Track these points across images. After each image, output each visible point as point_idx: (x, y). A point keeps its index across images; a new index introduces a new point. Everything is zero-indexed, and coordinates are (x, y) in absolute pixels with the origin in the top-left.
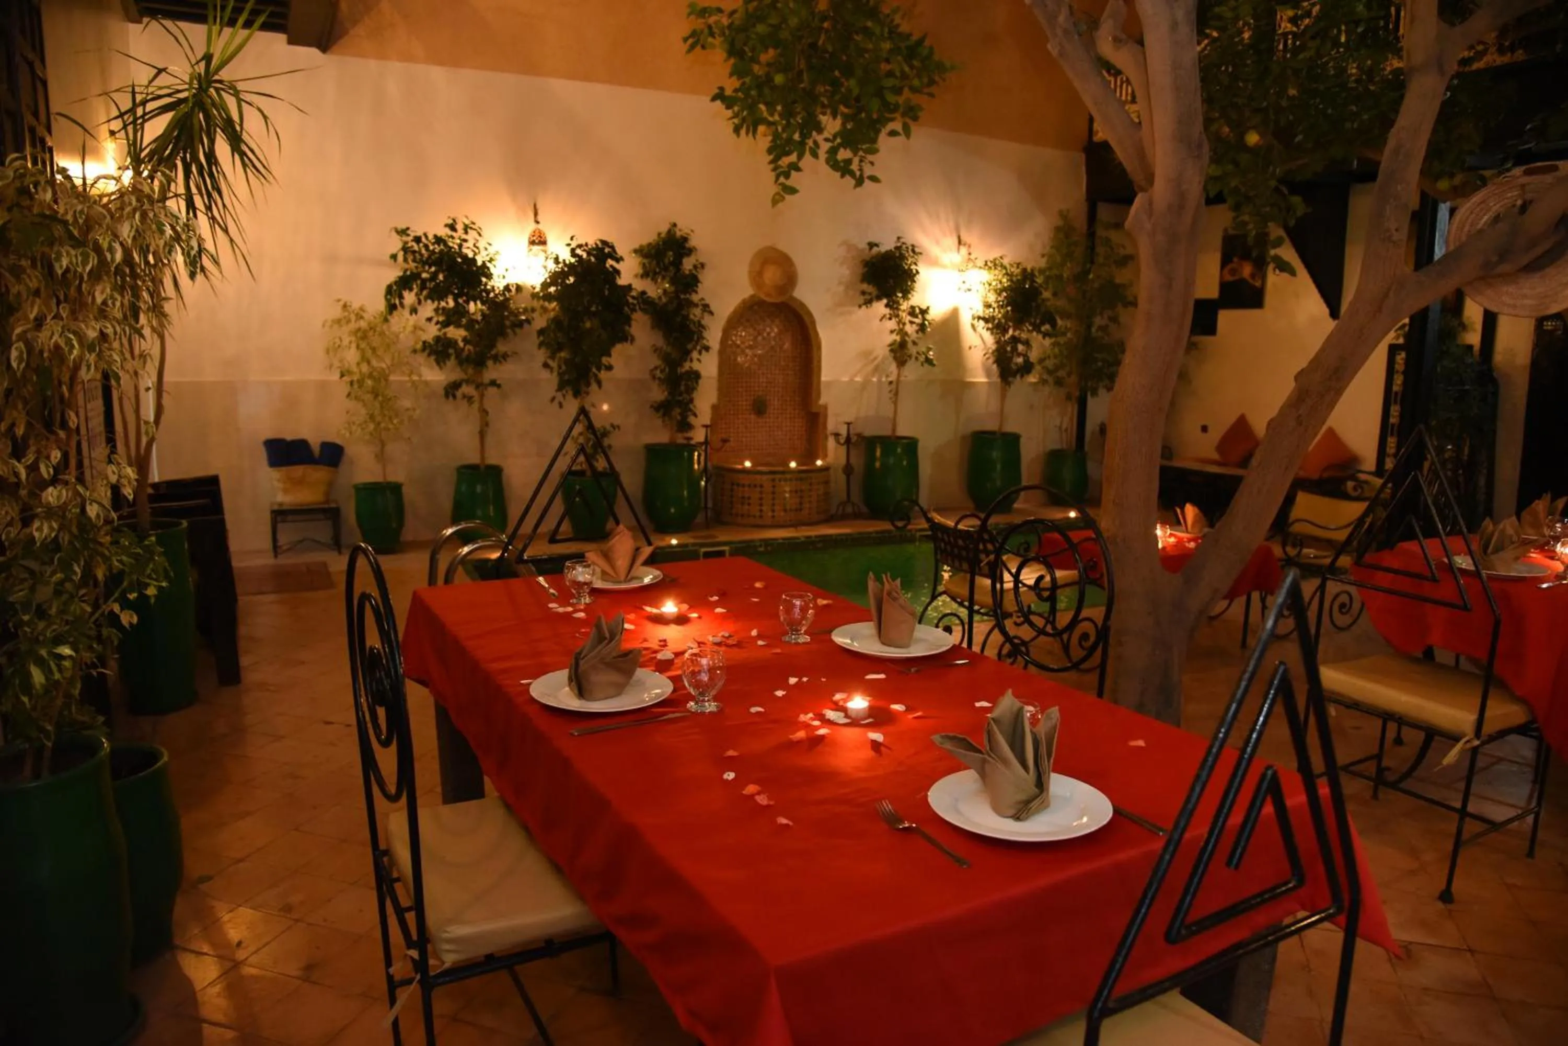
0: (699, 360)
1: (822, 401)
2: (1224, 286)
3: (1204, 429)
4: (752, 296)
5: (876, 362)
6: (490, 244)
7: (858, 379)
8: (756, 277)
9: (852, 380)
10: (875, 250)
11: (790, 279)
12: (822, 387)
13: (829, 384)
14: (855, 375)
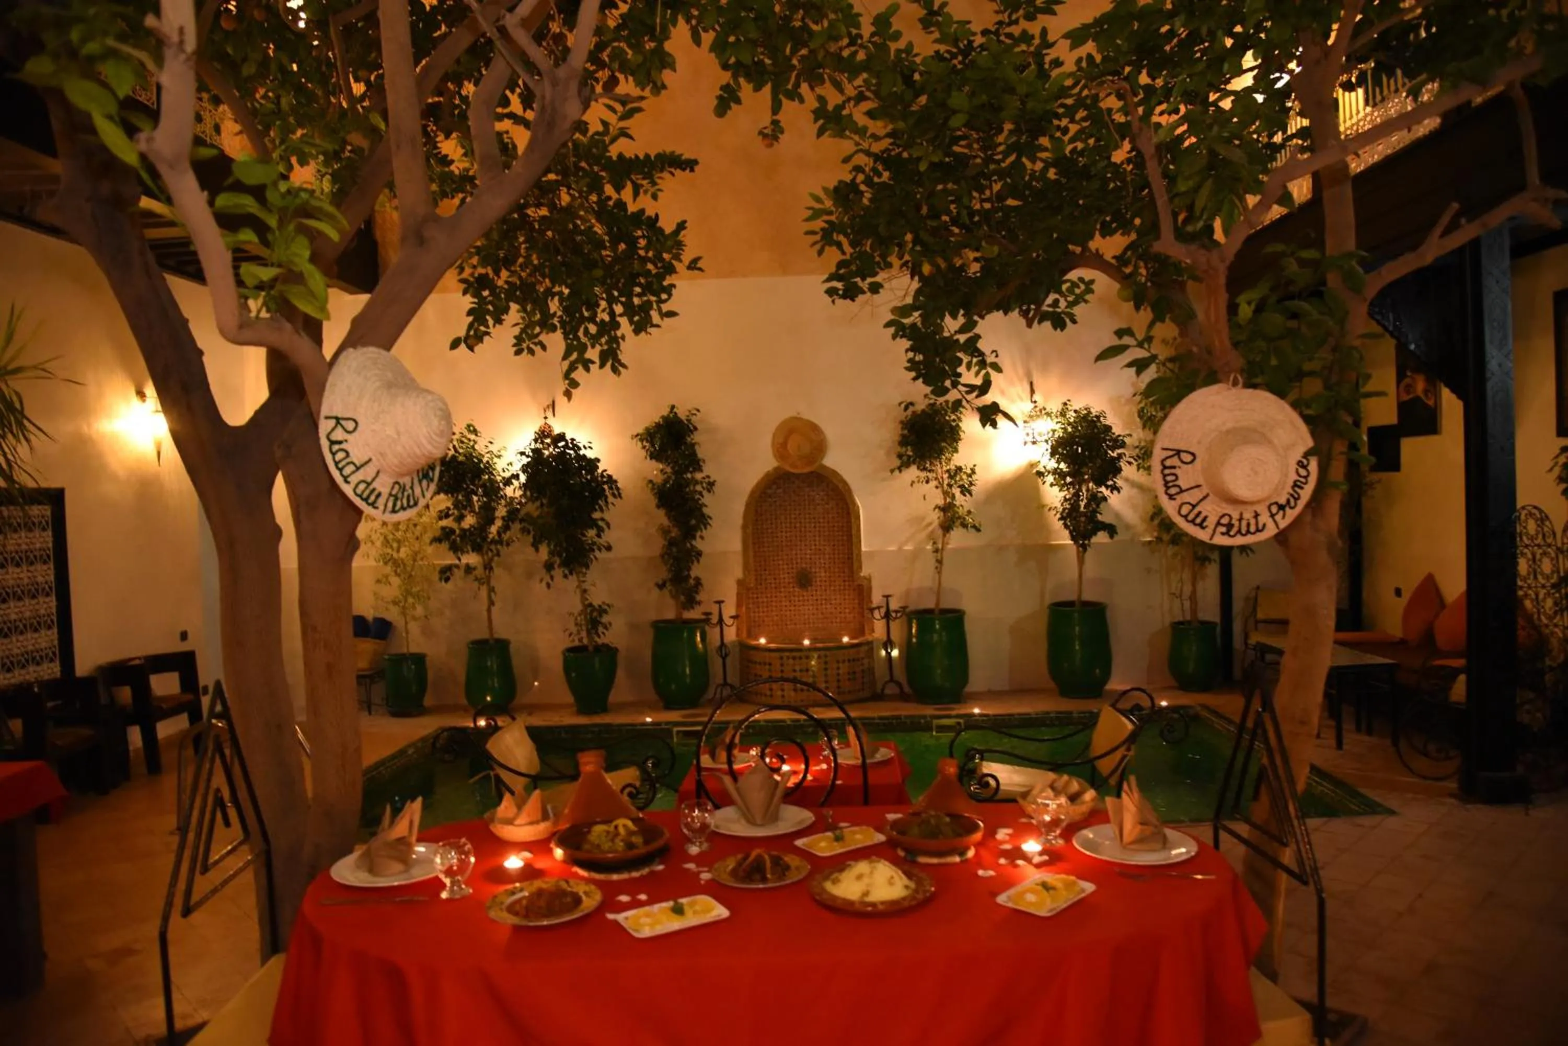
0: (702, 538)
1: (864, 573)
2: (1403, 408)
3: (1398, 592)
4: (776, 469)
5: (930, 528)
6: (491, 443)
7: (909, 547)
8: (780, 449)
9: (900, 549)
10: (911, 409)
11: (819, 446)
12: (863, 558)
13: (871, 554)
14: (906, 543)
